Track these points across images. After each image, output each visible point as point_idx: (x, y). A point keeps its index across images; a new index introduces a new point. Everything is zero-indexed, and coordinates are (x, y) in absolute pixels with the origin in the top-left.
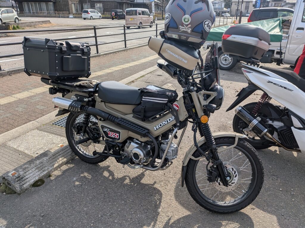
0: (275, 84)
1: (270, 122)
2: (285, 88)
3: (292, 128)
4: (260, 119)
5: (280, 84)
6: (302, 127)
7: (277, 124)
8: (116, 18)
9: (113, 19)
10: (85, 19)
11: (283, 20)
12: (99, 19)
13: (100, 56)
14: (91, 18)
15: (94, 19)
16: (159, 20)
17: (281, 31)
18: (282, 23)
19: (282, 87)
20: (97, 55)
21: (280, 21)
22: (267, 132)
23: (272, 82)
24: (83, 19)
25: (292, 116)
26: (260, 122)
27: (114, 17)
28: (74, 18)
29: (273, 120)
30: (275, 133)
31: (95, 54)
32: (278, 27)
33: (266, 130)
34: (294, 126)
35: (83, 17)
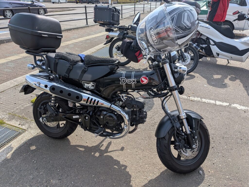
0: (203, 27)
1: (201, 46)
2: (207, 28)
3: (210, 45)
4: (197, 44)
5: (205, 27)
6: (214, 44)
7: (204, 46)
8: (80, 2)
9: (77, 3)
10: (53, 3)
11: (208, 1)
12: (66, 3)
13: (89, 26)
14: (59, 2)
15: (61, 3)
16: (115, 4)
17: (207, 8)
18: (208, 3)
19: (206, 27)
20: (87, 26)
21: (207, 2)
22: (200, 49)
23: (201, 26)
24: (52, 3)
25: (210, 40)
26: (197, 45)
27: (78, 1)
28: (44, 2)
29: (202, 44)
30: (204, 50)
31: (86, 25)
32: (205, 6)
33: (199, 48)
34: (211, 44)
35: (52, 2)
